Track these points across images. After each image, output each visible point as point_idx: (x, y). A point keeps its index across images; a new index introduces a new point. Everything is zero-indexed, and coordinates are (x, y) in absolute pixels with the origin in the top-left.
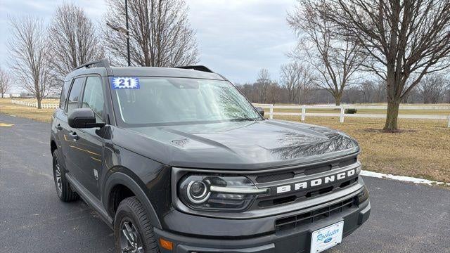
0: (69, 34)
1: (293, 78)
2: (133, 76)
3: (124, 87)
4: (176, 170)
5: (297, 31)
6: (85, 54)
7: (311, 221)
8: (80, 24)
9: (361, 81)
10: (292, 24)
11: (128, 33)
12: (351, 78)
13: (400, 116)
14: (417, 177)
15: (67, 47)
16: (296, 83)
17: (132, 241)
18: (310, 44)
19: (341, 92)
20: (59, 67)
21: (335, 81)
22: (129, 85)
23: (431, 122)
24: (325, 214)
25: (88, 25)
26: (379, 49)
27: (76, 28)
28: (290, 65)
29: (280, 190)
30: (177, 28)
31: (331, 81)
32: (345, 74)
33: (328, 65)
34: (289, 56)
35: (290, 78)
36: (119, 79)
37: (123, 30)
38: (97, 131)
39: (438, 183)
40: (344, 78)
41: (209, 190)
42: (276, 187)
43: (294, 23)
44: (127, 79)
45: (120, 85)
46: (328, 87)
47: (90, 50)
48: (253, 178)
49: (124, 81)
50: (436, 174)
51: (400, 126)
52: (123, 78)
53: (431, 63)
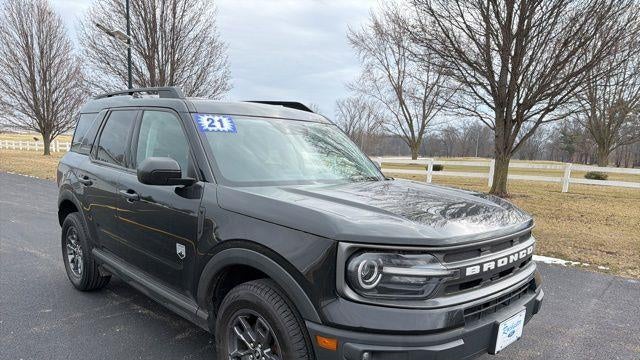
0: (24, 35)
1: (352, 118)
2: (224, 115)
3: (215, 129)
4: (344, 246)
5: (362, 55)
6: (49, 66)
7: (496, 309)
8: (41, 22)
9: (445, 126)
10: (355, 43)
11: (129, 42)
12: (433, 121)
13: (510, 176)
14: (547, 255)
15: (20, 54)
16: (357, 125)
17: (251, 342)
18: (379, 73)
19: (419, 141)
20: (7, 85)
21: (411, 126)
22: (222, 126)
23: (539, 185)
24: (504, 302)
25: (55, 24)
26: (485, 87)
27: (35, 26)
28: (349, 101)
29: (469, 272)
30: (200, 39)
31: (406, 126)
32: (425, 117)
33: (402, 103)
34: (351, 87)
35: (349, 119)
36: (206, 117)
37: (122, 37)
38: (178, 191)
39: (573, 263)
40: (423, 122)
41: (380, 272)
42: (464, 269)
43: (358, 42)
44: (216, 118)
45: (210, 126)
46: (402, 134)
47: (57, 61)
48: (440, 257)
49: (213, 121)
50: (568, 251)
51: (509, 190)
52: (210, 117)
53: (547, 110)
